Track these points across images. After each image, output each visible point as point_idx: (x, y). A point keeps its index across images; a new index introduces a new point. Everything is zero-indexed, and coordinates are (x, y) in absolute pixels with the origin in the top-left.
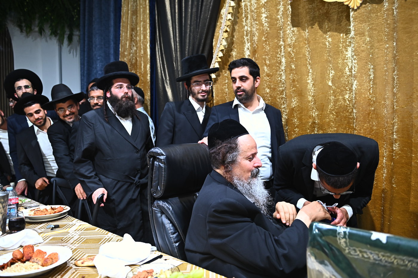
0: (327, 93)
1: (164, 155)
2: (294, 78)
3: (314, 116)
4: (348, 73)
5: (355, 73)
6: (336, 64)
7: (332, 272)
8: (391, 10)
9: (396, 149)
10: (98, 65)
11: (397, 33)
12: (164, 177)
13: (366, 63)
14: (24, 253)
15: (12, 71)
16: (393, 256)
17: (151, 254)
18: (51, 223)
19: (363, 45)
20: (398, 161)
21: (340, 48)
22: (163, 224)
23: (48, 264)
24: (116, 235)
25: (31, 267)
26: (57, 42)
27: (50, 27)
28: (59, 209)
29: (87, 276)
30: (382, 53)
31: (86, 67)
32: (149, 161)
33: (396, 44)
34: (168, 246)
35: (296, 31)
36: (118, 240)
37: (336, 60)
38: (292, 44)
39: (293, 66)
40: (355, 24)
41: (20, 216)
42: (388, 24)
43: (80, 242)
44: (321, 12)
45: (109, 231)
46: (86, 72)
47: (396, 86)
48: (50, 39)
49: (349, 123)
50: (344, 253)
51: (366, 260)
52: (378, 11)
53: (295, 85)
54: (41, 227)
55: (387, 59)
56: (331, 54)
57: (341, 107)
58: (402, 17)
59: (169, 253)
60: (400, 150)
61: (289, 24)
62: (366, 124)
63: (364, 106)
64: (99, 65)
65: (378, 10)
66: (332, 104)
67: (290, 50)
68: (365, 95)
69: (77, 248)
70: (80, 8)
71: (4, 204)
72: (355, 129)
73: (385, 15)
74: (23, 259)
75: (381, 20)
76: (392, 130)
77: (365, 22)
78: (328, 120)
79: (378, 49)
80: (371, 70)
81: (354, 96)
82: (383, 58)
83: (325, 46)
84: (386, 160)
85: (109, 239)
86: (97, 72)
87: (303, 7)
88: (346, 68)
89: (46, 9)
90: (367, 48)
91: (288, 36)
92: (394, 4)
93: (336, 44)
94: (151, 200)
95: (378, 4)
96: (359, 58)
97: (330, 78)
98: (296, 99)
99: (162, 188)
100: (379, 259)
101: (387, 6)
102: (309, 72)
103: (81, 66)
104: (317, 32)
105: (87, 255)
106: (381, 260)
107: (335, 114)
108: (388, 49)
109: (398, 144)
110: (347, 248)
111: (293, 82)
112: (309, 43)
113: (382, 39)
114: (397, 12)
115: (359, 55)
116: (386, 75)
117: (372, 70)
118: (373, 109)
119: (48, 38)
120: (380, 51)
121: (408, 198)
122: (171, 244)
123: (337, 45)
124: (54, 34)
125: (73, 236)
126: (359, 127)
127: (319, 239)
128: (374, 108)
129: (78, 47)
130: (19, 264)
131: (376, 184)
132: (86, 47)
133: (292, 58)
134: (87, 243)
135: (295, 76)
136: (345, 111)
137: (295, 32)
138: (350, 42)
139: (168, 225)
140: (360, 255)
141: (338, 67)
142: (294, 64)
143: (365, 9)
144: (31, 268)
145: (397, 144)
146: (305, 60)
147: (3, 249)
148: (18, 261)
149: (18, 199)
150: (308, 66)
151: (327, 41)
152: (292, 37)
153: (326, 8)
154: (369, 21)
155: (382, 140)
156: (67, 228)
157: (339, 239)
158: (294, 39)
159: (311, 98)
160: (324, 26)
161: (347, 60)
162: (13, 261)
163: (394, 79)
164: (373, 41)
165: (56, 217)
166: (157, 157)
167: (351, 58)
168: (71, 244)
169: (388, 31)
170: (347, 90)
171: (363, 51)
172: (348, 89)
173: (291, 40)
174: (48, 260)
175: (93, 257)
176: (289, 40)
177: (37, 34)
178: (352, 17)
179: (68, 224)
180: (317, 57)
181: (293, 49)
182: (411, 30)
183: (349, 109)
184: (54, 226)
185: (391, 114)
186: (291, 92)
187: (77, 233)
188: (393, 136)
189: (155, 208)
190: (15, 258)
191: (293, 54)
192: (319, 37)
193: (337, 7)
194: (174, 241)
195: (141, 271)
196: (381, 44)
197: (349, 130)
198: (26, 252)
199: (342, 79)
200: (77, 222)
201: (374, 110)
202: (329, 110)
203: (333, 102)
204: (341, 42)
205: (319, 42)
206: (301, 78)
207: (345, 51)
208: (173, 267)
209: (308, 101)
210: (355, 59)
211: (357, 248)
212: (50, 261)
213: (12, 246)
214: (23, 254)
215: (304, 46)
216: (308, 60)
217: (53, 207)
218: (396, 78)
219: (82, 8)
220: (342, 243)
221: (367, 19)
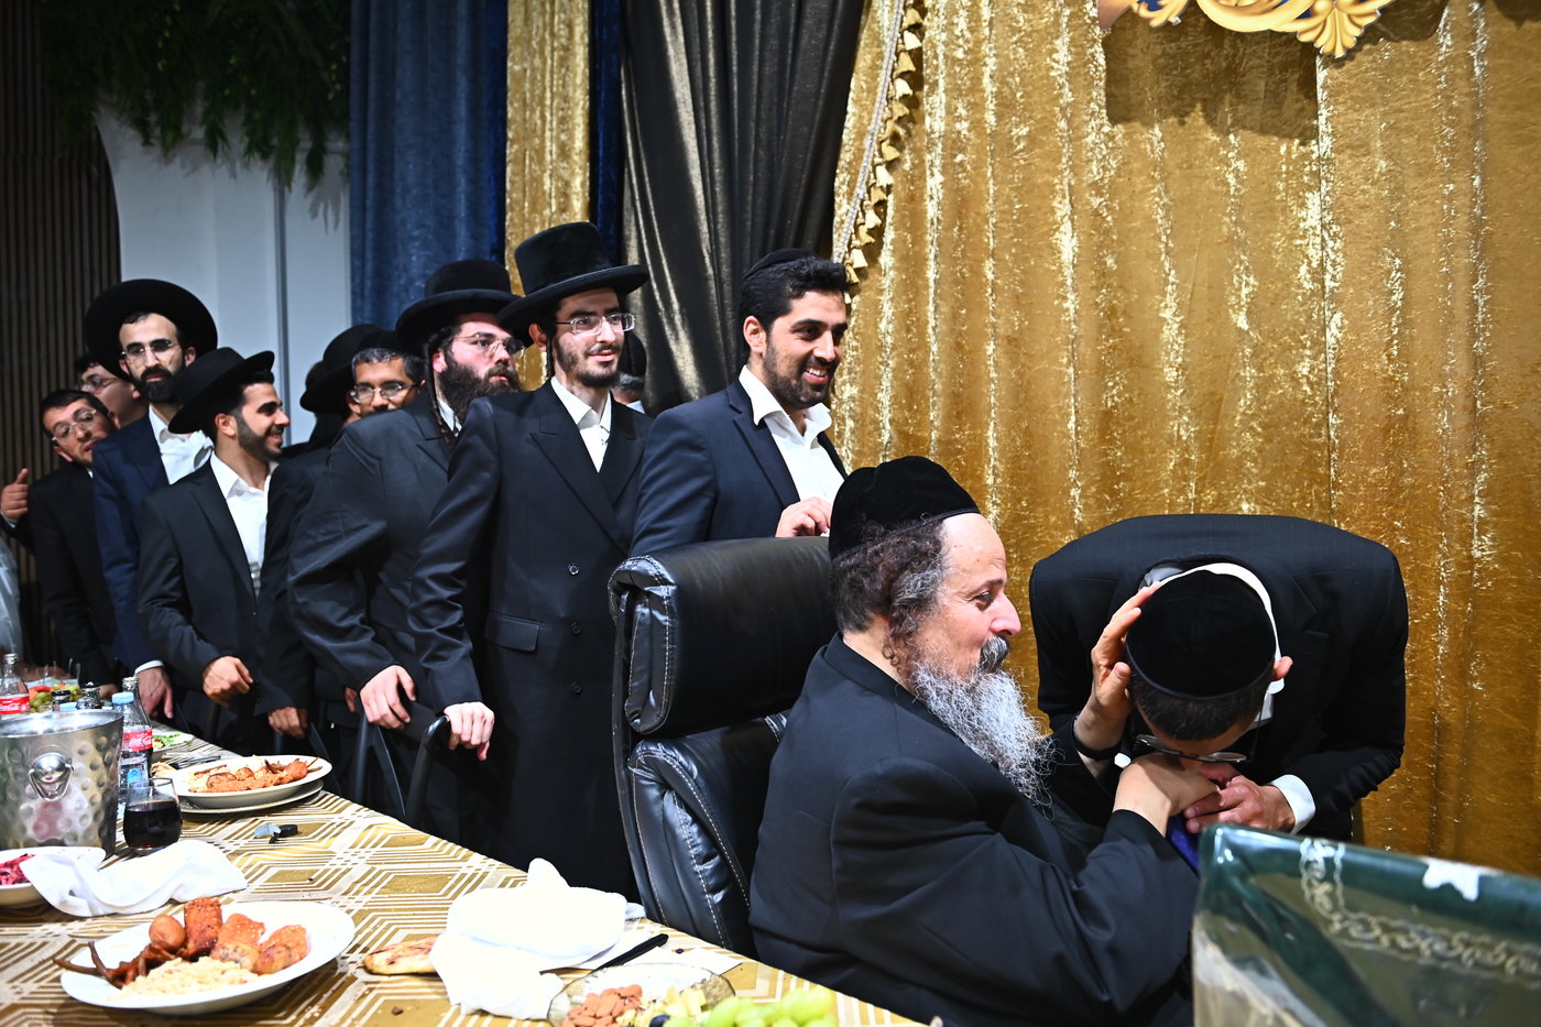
0: (1232, 356)
1: (671, 584)
2: (1115, 302)
3: (1184, 438)
4: (1308, 285)
5: (1337, 285)
6: (1264, 252)
7: (1284, 999)
8: (1462, 60)
9: (1483, 556)
10: (414, 258)
11: (1486, 141)
12: (671, 659)
13: (1377, 249)
14: (190, 926)
15: (114, 283)
16: (1503, 945)
17: (626, 929)
18: (266, 818)
19: (1366, 187)
20: (1490, 597)
21: (1278, 197)
22: (667, 826)
23: (275, 965)
24: (498, 863)
25: (218, 974)
26: (268, 177)
27: (244, 124)
28: (293, 768)
29: (409, 1008)
30: (1433, 214)
31: (369, 266)
32: (617, 605)
33: (1483, 182)
34: (686, 903)
35: (1120, 136)
36: (508, 879)
37: (1263, 238)
38: (1106, 181)
39: (1110, 261)
40: (1336, 112)
41: (163, 795)
42: (1451, 111)
43: (375, 886)
44: (1209, 66)
45: (470, 849)
46: (368, 283)
47: (1484, 330)
48: (246, 166)
49: (1311, 462)
50: (1325, 932)
51: (1406, 958)
52: (1417, 63)
53: (1117, 328)
54: (235, 833)
55: (1449, 235)
56: (1244, 218)
57: (1281, 405)
58: (1502, 85)
59: (690, 925)
60: (1496, 560)
61: (1093, 113)
62: (1375, 465)
63: (1367, 403)
64: (419, 258)
65: (1416, 60)
66: (1249, 396)
67: (1100, 204)
68: (1371, 363)
69: (367, 908)
70: (348, 57)
71: (108, 754)
72: (1337, 486)
73: (1443, 79)
74: (186, 947)
75: (1428, 96)
76: (1467, 487)
77: (1372, 105)
78: (1235, 452)
79: (1417, 198)
80: (1393, 274)
81: (1333, 365)
82: (1436, 232)
83: (1225, 189)
84: (1446, 596)
85: (474, 875)
86: (411, 281)
87: (1145, 50)
88: (1299, 266)
89: (233, 61)
90: (1377, 196)
91: (1090, 154)
92: (1475, 41)
93: (1263, 183)
94: (625, 741)
95: (1418, 40)
96: (1350, 231)
97: (1242, 303)
98: (1121, 379)
99: (664, 700)
100: (1453, 954)
101: (1448, 47)
102: (1166, 282)
103: (352, 264)
104: (1196, 140)
105: (402, 934)
106: (1458, 959)
107: (1260, 430)
108: (1452, 200)
109: (1493, 539)
110: (1336, 917)
111: (1108, 317)
112: (1166, 178)
113: (1432, 166)
114: (1486, 69)
115: (1350, 222)
116: (1446, 293)
117: (1399, 275)
118: (1401, 412)
119: (238, 165)
120: (1427, 206)
121: (1526, 729)
122: (697, 895)
123: (1266, 186)
124: (259, 149)
125: (349, 865)
126: (1350, 477)
127: (1236, 882)
128: (1405, 410)
129: (342, 198)
130: (176, 965)
131: (1413, 679)
132: (370, 194)
133: (1107, 232)
134: (397, 890)
135: (1115, 297)
136: (1297, 420)
137: (1117, 138)
138: (1316, 175)
139: (686, 830)
140: (1385, 941)
141: (1273, 262)
142: (1113, 253)
143: (1371, 57)
144: (217, 980)
145: (1486, 539)
146: (1154, 237)
147: (110, 911)
148: (168, 954)
149: (150, 733)
150: (1163, 257)
151: (1231, 169)
152: (1104, 157)
153: (1225, 52)
154: (1386, 102)
155: (1432, 525)
156: (324, 837)
157: (1310, 885)
158: (1113, 163)
159: (1175, 374)
160: (1220, 115)
161: (1303, 237)
162: (153, 955)
163: (1477, 306)
164: (1401, 173)
165: (285, 799)
166: (646, 589)
167: (1318, 232)
168: (345, 894)
169: (1454, 135)
170: (1304, 347)
171: (1363, 208)
172: (1309, 343)
173: (1103, 167)
174: (275, 950)
175: (428, 940)
176: (1095, 169)
177: (200, 150)
178: (1325, 87)
179: (328, 823)
180: (1196, 229)
181: (1111, 200)
182: (1535, 131)
183: (1313, 414)
184: (281, 827)
185: (1463, 430)
186: (1100, 352)
187: (359, 855)
188: (1473, 510)
189: (640, 767)
190: (160, 943)
191: (1109, 218)
192: (1203, 157)
193: (1267, 50)
194: (708, 887)
195: (598, 992)
196: (1429, 181)
197: (1310, 486)
198: (195, 922)
199: (1284, 307)
200: (358, 814)
201: (1406, 417)
202: (1238, 418)
203: (1253, 388)
204: (1280, 174)
205: (1203, 174)
206: (1137, 301)
207: (1294, 208)
208: (707, 976)
209: (1163, 385)
210: (1334, 237)
211: (1374, 914)
212: (282, 954)
213: (142, 901)
214: (185, 928)
215: (1150, 189)
216: (1164, 238)
217: (270, 763)
218: (1481, 302)
219: (355, 57)
220: (1318, 900)
221: (1379, 95)
